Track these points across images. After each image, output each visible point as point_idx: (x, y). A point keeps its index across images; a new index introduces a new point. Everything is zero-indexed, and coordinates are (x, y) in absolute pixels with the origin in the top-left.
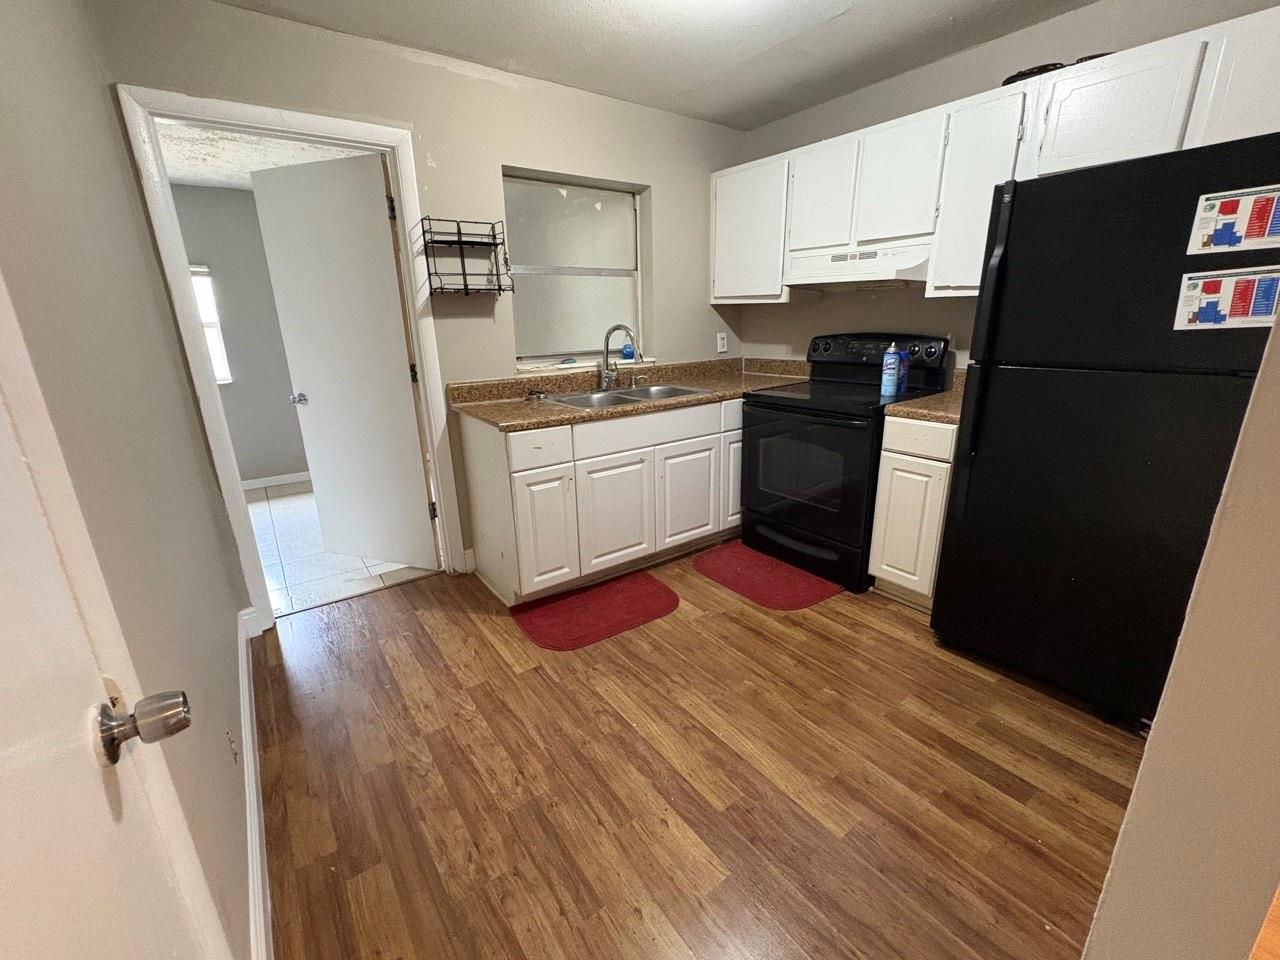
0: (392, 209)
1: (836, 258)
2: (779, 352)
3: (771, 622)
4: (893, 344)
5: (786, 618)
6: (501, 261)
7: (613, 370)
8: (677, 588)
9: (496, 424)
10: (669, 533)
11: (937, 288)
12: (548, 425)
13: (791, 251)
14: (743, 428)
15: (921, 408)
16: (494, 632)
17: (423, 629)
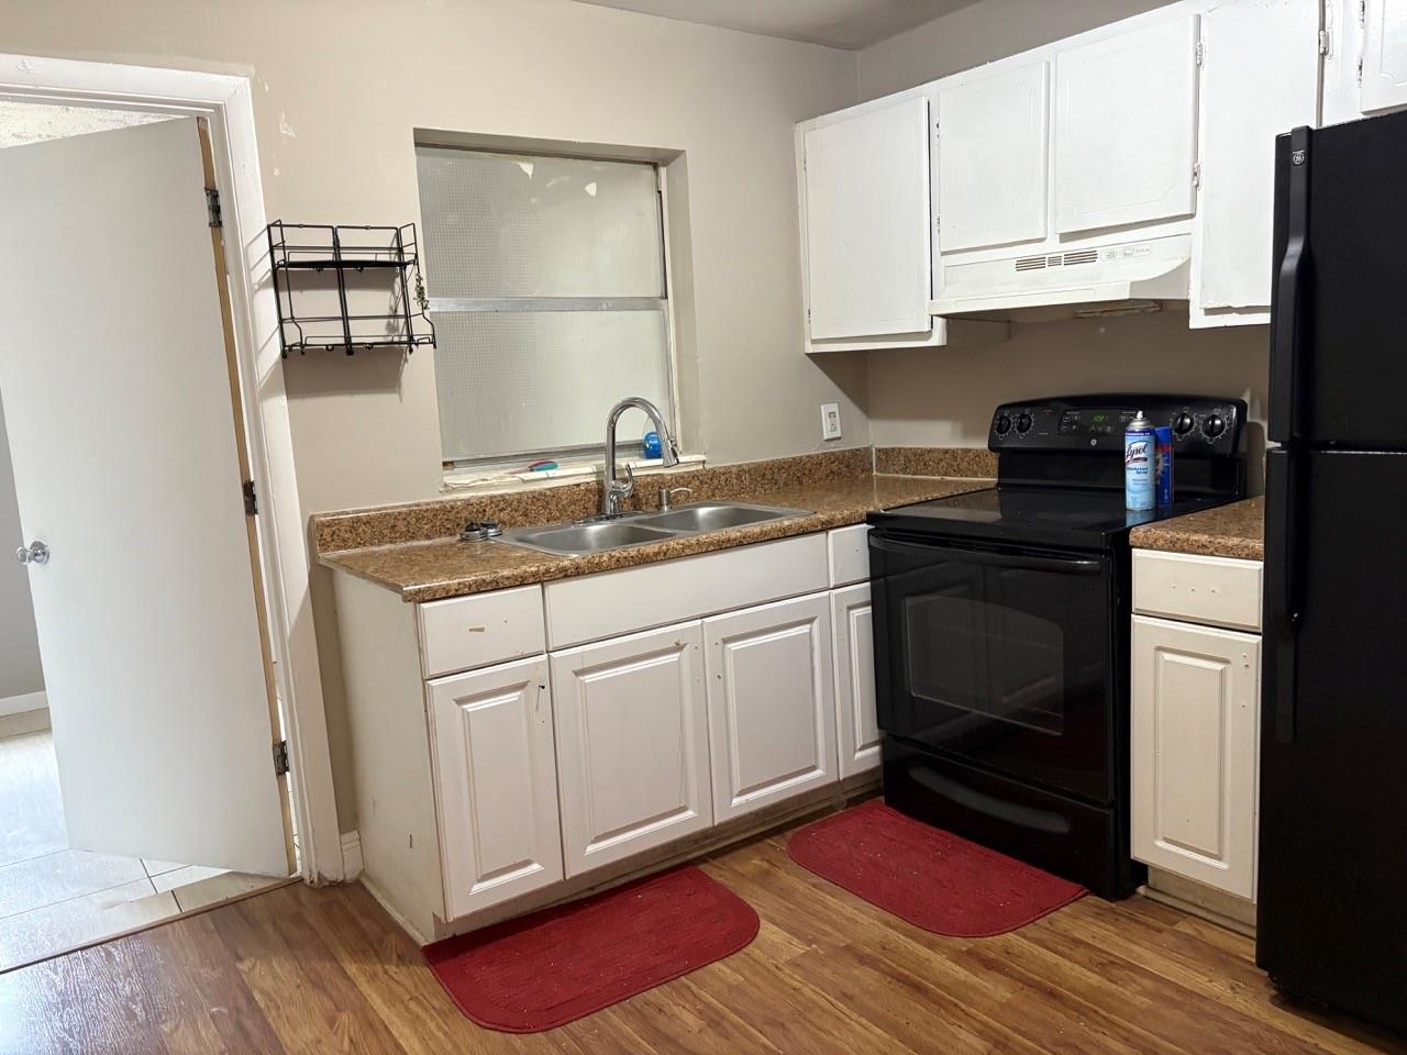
0: (216, 210)
1: (1024, 265)
2: (937, 435)
3: (940, 962)
4: (1140, 415)
5: (970, 952)
6: (412, 293)
7: (625, 481)
8: (757, 899)
9: (396, 588)
10: (737, 789)
11: (1210, 312)
12: (496, 586)
13: (943, 254)
14: (872, 579)
15: (1196, 532)
16: (391, 999)
17: (250, 999)
